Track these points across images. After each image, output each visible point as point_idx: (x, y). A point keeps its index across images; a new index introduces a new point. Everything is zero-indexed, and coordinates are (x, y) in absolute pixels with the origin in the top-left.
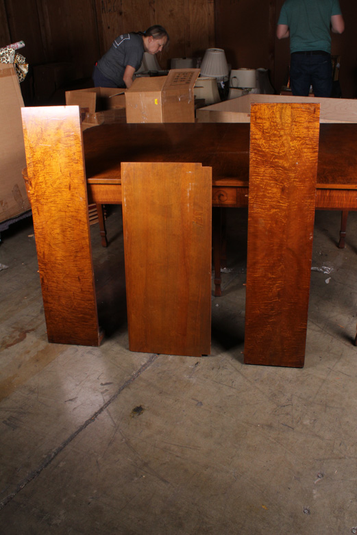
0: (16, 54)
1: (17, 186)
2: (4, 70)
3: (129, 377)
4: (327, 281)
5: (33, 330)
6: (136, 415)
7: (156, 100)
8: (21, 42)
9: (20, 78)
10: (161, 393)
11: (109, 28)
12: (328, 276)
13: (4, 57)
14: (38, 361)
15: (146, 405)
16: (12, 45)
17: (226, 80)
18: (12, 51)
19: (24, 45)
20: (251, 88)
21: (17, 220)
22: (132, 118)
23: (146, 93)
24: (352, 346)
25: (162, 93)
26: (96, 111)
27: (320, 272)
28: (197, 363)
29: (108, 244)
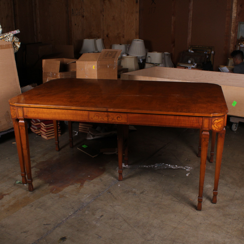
0: (14, 37)
1: (8, 112)
2: (6, 45)
3: (61, 221)
4: (187, 175)
5: (8, 194)
6: (62, 241)
7: (94, 66)
8: (18, 30)
9: (15, 50)
10: (78, 230)
11: (75, 25)
12: (188, 172)
13: (7, 38)
14: (8, 210)
15: (68, 237)
16: (12, 32)
17: (144, 58)
18: (12, 35)
19: (19, 32)
20: (160, 64)
21: (6, 133)
22: (79, 76)
23: (88, 62)
24: (195, 210)
25: (98, 62)
26: (60, 72)
27: (184, 169)
28: (102, 215)
29: (59, 150)
